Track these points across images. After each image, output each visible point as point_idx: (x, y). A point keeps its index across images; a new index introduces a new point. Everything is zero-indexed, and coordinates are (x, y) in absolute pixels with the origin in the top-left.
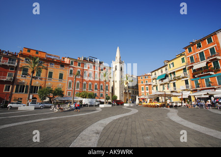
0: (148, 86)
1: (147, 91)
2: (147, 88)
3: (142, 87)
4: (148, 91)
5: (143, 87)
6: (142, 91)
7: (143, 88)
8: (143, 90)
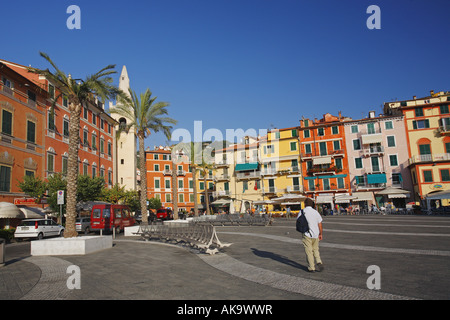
0: (169, 178)
1: (167, 190)
2: (167, 181)
3: (156, 178)
4: (169, 190)
5: (159, 178)
6: (156, 190)
7: (157, 181)
8: (157, 187)
